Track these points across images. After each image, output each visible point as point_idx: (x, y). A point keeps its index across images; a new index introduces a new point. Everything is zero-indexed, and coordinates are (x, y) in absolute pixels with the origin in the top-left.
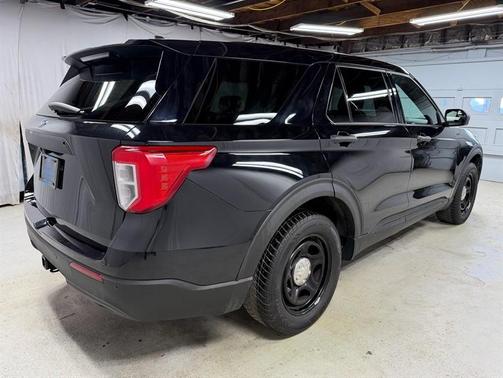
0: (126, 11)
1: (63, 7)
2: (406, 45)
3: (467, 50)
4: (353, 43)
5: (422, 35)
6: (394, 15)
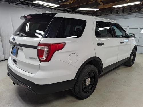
0: (29, 5)
1: (9, 3)
3: (130, 15)
4: (97, 13)
5: (117, 10)
6: (108, 5)
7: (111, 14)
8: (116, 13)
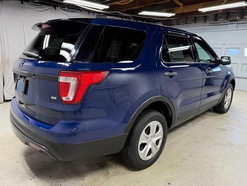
0: (55, 5)
1: (22, 3)
2: (197, 22)
3: (228, 24)
4: (171, 20)
5: (205, 17)
6: (190, 7)
7: (195, 23)
8: (203, 21)
